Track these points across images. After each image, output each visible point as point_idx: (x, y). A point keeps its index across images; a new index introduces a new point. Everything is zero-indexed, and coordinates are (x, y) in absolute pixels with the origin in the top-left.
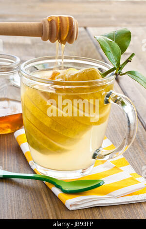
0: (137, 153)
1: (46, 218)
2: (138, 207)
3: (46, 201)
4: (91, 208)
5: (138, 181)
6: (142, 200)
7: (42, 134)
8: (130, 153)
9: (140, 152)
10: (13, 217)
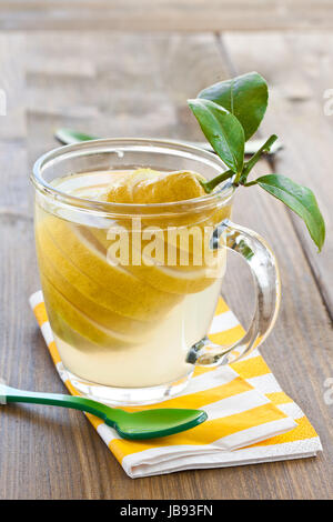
0: (292, 343)
1: (78, 497)
2: (277, 473)
3: (83, 456)
4: (176, 474)
5: (281, 413)
6: (286, 456)
7: (77, 311)
8: (276, 342)
9: (298, 341)
10: (8, 494)
